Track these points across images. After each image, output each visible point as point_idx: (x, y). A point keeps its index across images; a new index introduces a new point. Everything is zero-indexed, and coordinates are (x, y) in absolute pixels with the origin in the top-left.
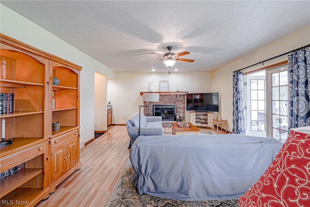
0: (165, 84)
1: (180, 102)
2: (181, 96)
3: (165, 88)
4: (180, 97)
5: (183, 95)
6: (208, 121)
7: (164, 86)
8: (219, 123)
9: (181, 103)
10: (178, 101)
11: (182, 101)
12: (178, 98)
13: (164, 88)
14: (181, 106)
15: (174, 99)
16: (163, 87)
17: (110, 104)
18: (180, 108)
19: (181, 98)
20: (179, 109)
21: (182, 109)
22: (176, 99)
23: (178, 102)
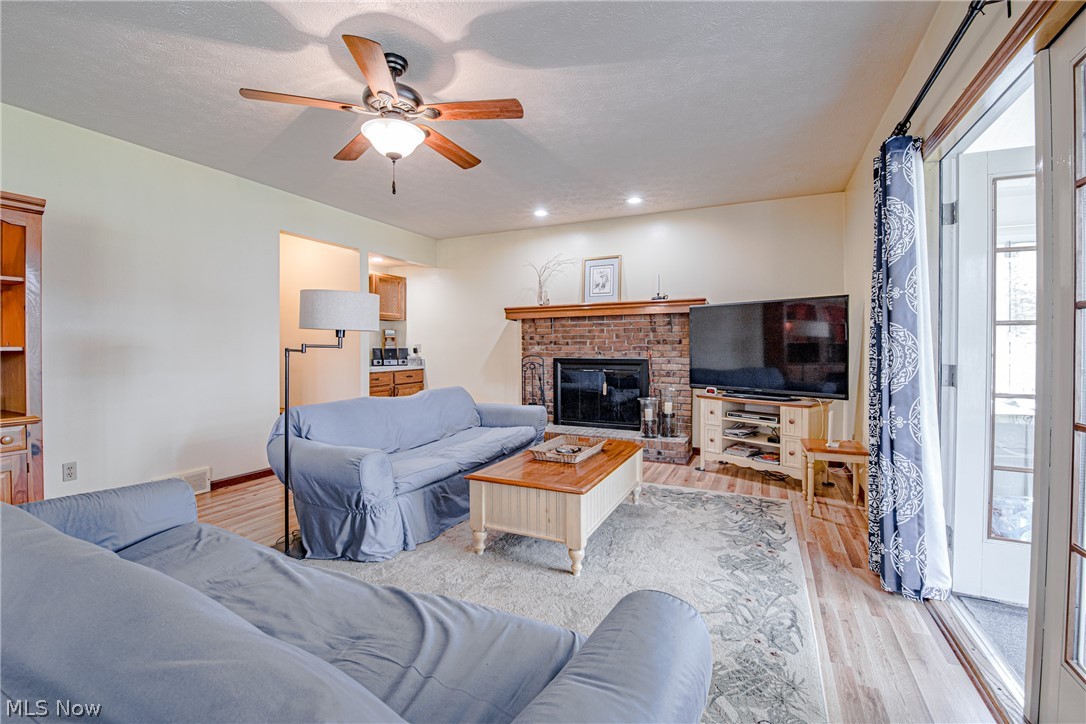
0: (608, 271)
1: (668, 347)
2: (676, 320)
3: (607, 289)
4: (669, 323)
5: (682, 315)
6: (784, 447)
7: (601, 281)
8: (816, 463)
9: (674, 353)
10: (659, 343)
11: (680, 342)
12: (661, 330)
13: (604, 286)
14: (673, 367)
15: (642, 334)
16: (597, 285)
17: (420, 354)
18: (668, 374)
19: (676, 328)
20: (663, 379)
21: (677, 380)
22: (651, 334)
23: (660, 347)
